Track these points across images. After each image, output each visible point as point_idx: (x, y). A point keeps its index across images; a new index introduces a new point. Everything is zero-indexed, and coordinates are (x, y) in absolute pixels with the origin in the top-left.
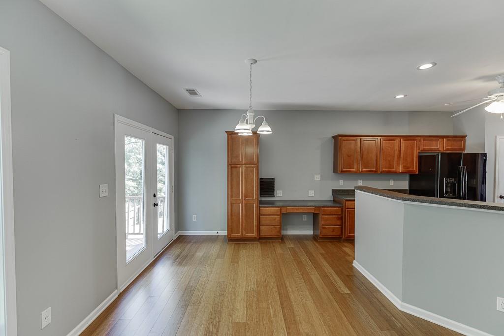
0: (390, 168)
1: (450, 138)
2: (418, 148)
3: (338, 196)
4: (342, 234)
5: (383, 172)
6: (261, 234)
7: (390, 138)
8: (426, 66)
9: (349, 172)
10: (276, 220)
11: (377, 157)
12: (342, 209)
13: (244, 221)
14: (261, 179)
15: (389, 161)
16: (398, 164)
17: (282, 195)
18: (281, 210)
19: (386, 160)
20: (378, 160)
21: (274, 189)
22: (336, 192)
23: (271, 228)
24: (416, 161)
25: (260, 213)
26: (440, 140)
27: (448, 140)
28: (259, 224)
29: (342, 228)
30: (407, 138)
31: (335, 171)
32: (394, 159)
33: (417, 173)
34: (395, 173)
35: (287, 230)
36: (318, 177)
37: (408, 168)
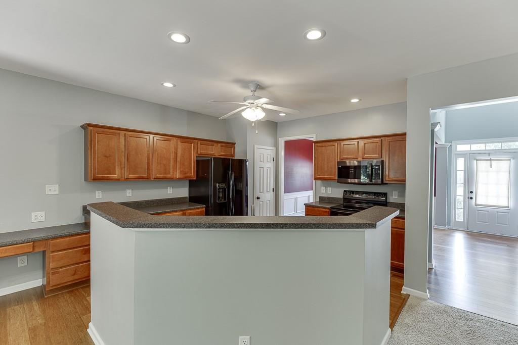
0: (165, 173)
1: (223, 144)
2: (195, 151)
5: (157, 179)
9: (108, 179)
11: (148, 159)
15: (164, 165)
16: (175, 169)
19: (161, 164)
20: (151, 163)
24: (194, 166)
26: (215, 144)
27: (222, 146)
30: (183, 139)
31: (86, 179)
32: (170, 163)
33: (195, 179)
34: (171, 179)
36: (53, 189)
37: (185, 174)
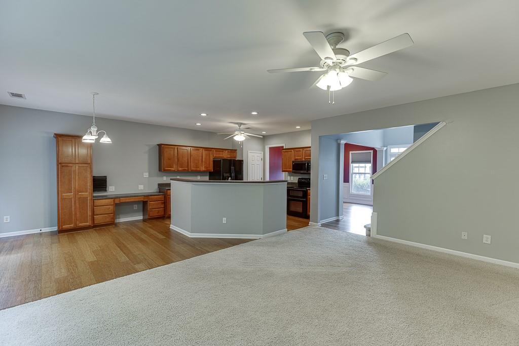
0: (196, 168)
2: (213, 156)
3: (162, 188)
4: (165, 214)
6: (95, 223)
7: (197, 148)
8: (204, 115)
9: (170, 170)
10: (110, 209)
11: (188, 160)
12: (165, 197)
13: (78, 213)
14: (93, 177)
15: (196, 163)
16: (201, 165)
17: (114, 190)
18: (114, 201)
19: (194, 162)
20: (189, 162)
21: (106, 185)
22: (160, 185)
23: (106, 216)
24: (212, 164)
25: (94, 205)
26: (224, 151)
27: (228, 152)
28: (93, 214)
29: (165, 210)
30: (206, 149)
31: (160, 170)
32: (199, 162)
33: (212, 171)
34: (200, 171)
35: (119, 218)
36: (146, 175)
37: (207, 168)
